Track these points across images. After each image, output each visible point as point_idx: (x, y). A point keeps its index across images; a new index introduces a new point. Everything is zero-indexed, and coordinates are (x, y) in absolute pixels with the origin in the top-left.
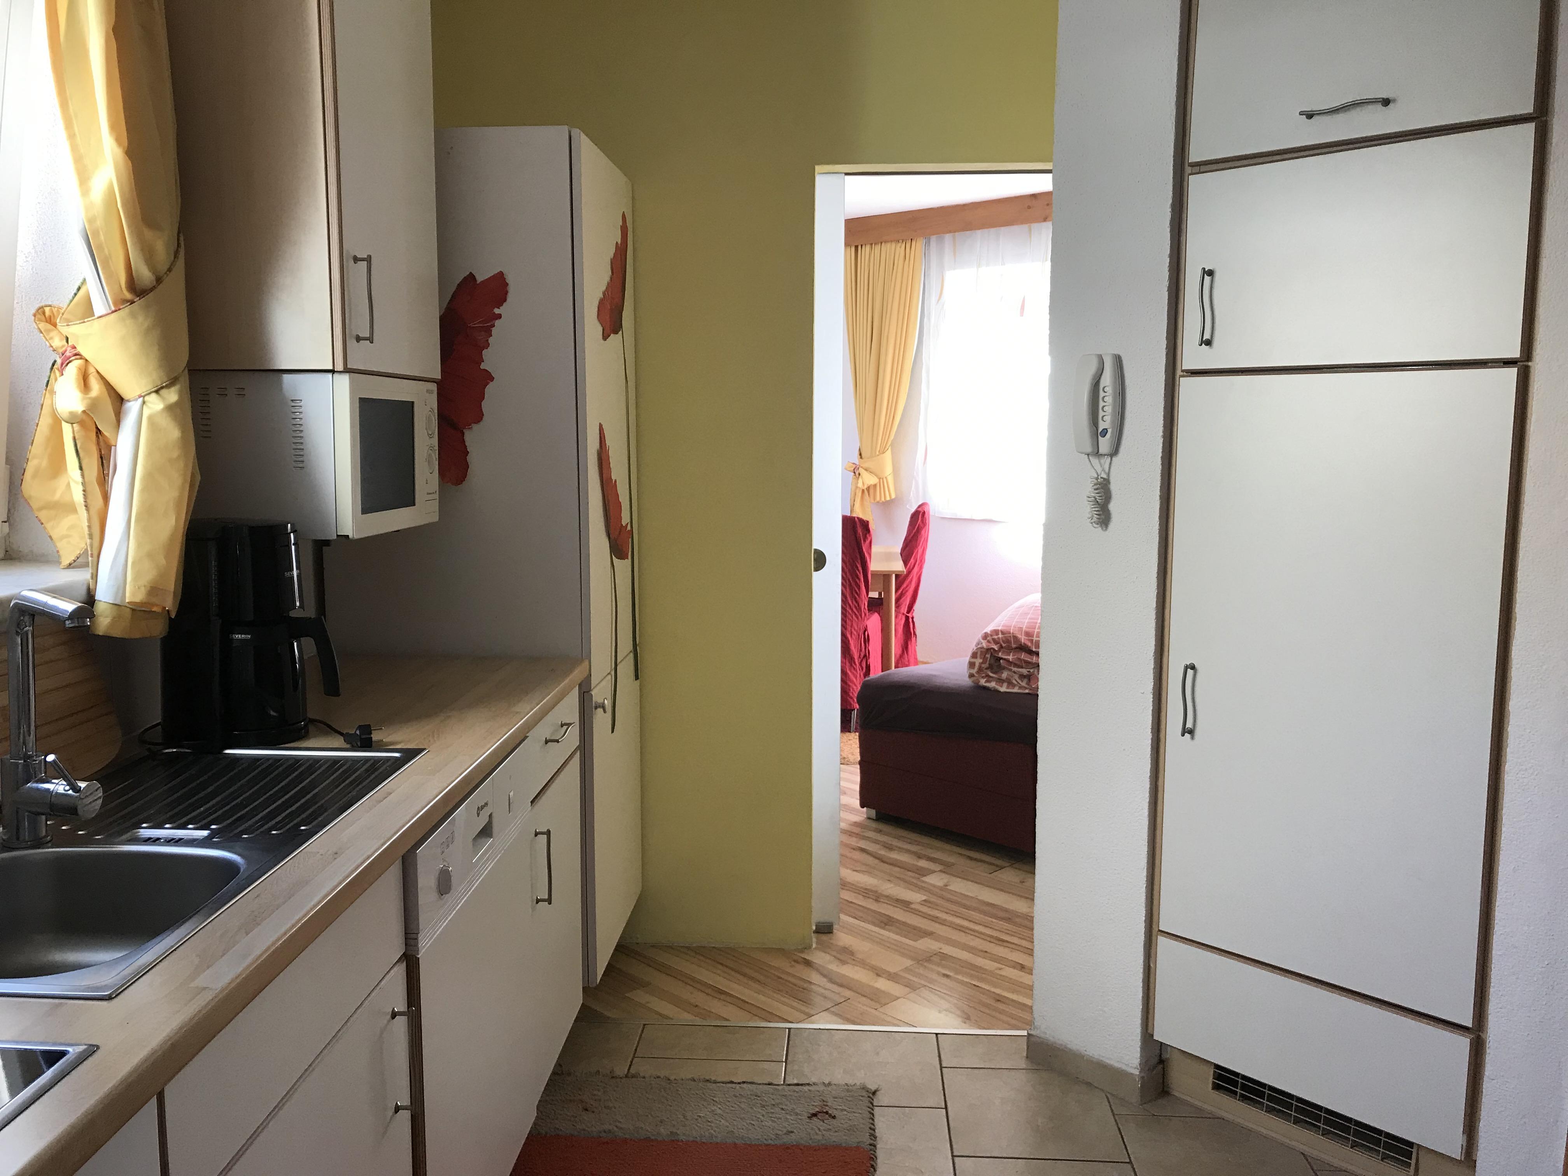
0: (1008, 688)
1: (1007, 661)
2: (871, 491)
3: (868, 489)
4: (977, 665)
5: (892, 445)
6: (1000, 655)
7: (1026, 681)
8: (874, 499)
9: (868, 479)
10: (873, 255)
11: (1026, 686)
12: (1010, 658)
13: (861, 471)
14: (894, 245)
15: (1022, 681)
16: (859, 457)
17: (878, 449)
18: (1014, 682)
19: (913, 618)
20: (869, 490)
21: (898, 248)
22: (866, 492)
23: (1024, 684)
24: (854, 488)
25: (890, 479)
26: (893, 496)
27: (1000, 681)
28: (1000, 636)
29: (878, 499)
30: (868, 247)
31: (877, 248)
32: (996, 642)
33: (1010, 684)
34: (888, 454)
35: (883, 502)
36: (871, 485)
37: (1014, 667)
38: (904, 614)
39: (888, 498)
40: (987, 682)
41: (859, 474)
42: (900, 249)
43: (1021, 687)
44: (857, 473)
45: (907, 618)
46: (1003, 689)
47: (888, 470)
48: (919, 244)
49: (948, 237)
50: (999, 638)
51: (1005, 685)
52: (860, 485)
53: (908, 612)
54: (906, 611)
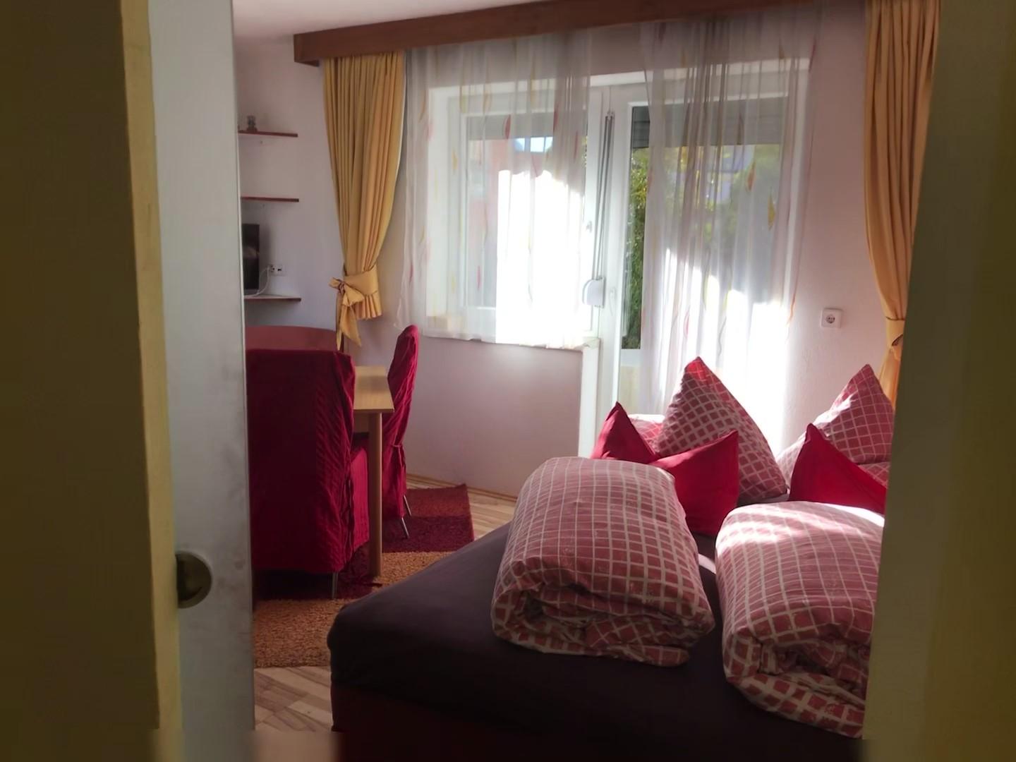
0: (552, 646)
1: (553, 608)
2: (357, 309)
3: (354, 305)
4: (508, 614)
5: (377, 262)
6: (542, 598)
7: (578, 634)
8: (360, 316)
9: (353, 297)
10: (353, 66)
11: (581, 643)
12: (557, 603)
13: (346, 288)
14: (374, 58)
15: (573, 635)
16: (344, 273)
17: (363, 266)
18: (563, 638)
19: (401, 448)
20: (355, 307)
21: (379, 60)
22: (351, 309)
23: (575, 639)
24: (339, 305)
25: (376, 298)
26: (379, 314)
27: (541, 637)
28: (542, 569)
29: (364, 316)
30: (348, 61)
31: (358, 62)
32: (536, 579)
33: (557, 641)
34: (373, 272)
35: (369, 319)
36: (357, 303)
37: (562, 616)
38: (392, 446)
39: (374, 316)
40: (520, 639)
41: (344, 291)
42: (381, 63)
43: (572, 646)
44: (342, 290)
45: (396, 449)
46: (546, 648)
47: (374, 287)
48: (399, 60)
49: (430, 51)
50: (540, 573)
51: (549, 641)
52: (345, 302)
53: (396, 443)
54: (394, 443)
